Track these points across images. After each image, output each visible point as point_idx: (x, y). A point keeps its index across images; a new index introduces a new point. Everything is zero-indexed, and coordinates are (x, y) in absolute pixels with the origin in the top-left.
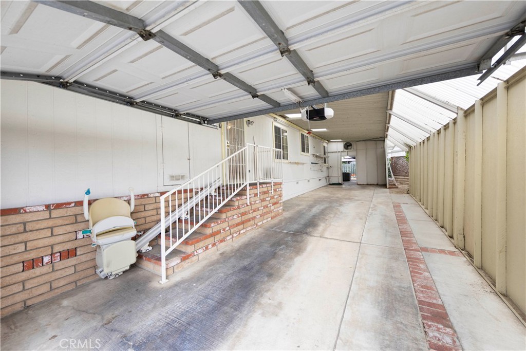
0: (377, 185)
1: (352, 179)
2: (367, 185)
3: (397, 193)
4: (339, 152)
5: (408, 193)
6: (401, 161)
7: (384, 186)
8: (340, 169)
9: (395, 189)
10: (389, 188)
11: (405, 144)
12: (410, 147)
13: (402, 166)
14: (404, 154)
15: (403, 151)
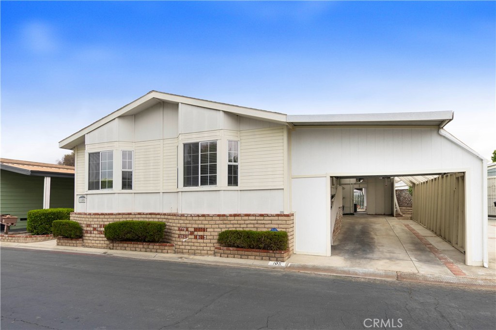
0: (384, 215)
1: (358, 210)
2: (376, 214)
3: (403, 219)
4: (352, 184)
5: (411, 219)
6: (404, 194)
7: (392, 215)
8: (352, 201)
9: (400, 217)
10: (396, 217)
11: (411, 181)
12: (414, 184)
13: (405, 198)
14: (407, 188)
15: (407, 185)
